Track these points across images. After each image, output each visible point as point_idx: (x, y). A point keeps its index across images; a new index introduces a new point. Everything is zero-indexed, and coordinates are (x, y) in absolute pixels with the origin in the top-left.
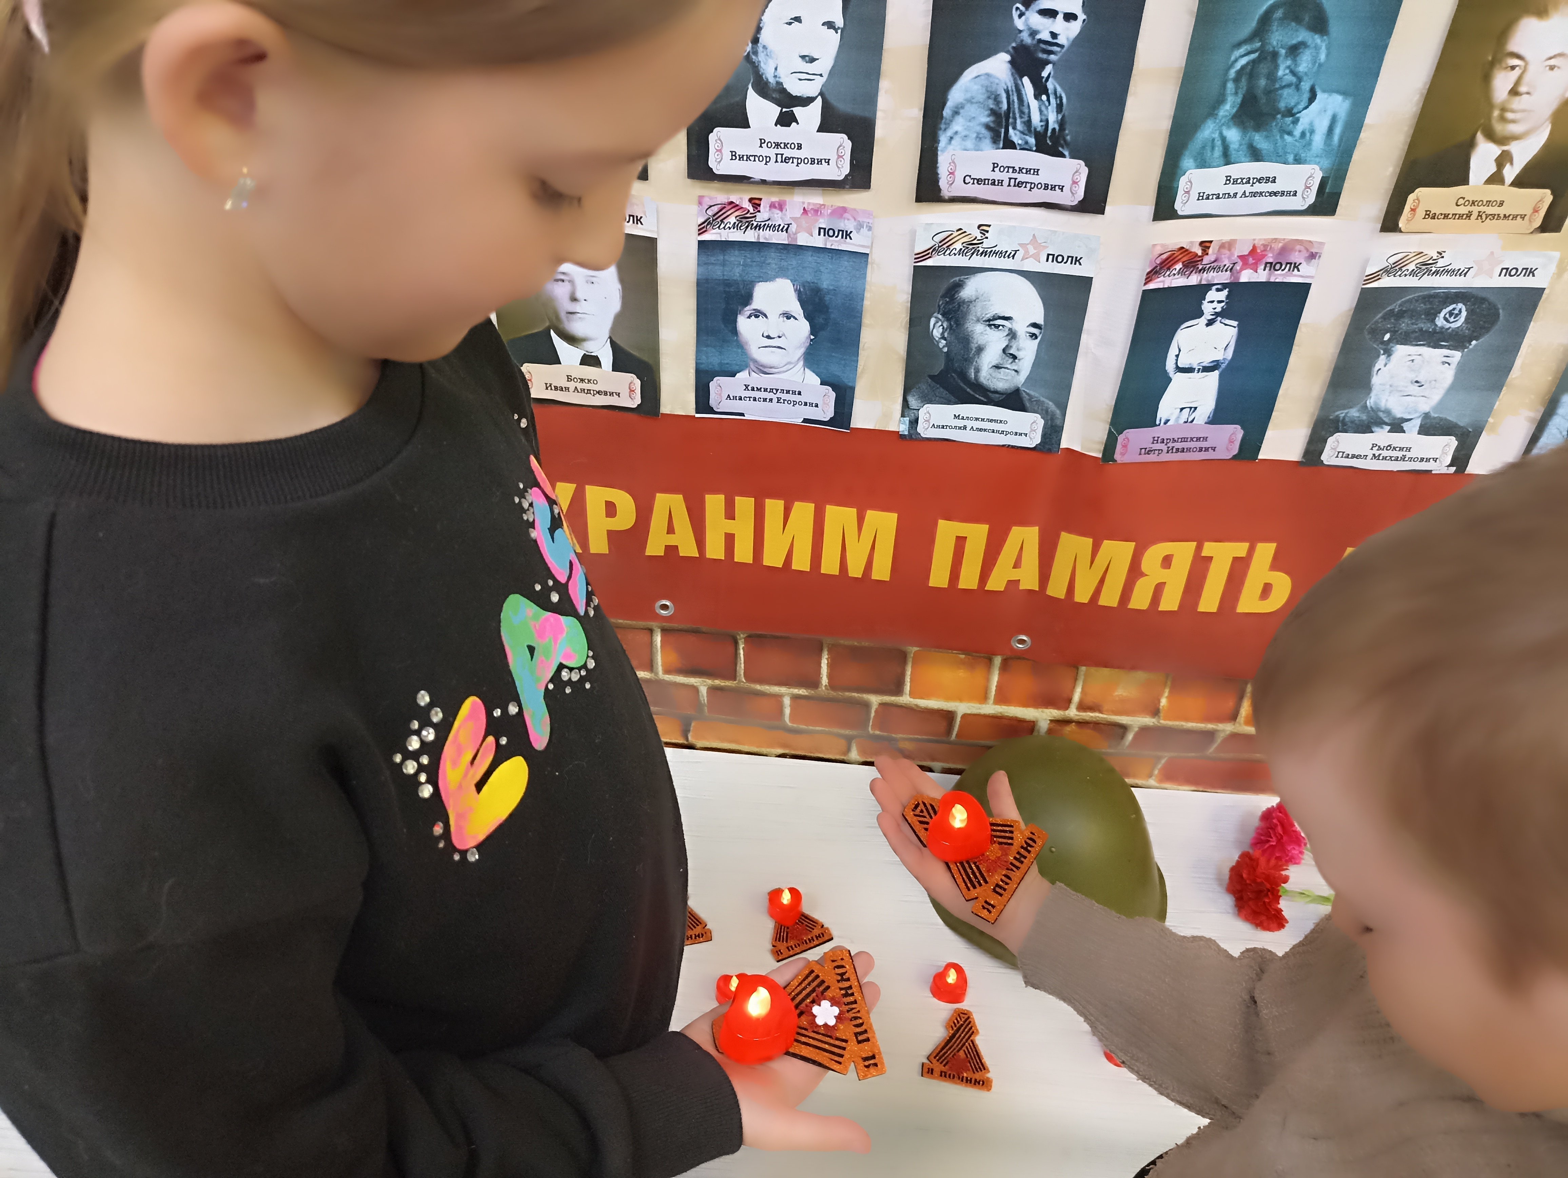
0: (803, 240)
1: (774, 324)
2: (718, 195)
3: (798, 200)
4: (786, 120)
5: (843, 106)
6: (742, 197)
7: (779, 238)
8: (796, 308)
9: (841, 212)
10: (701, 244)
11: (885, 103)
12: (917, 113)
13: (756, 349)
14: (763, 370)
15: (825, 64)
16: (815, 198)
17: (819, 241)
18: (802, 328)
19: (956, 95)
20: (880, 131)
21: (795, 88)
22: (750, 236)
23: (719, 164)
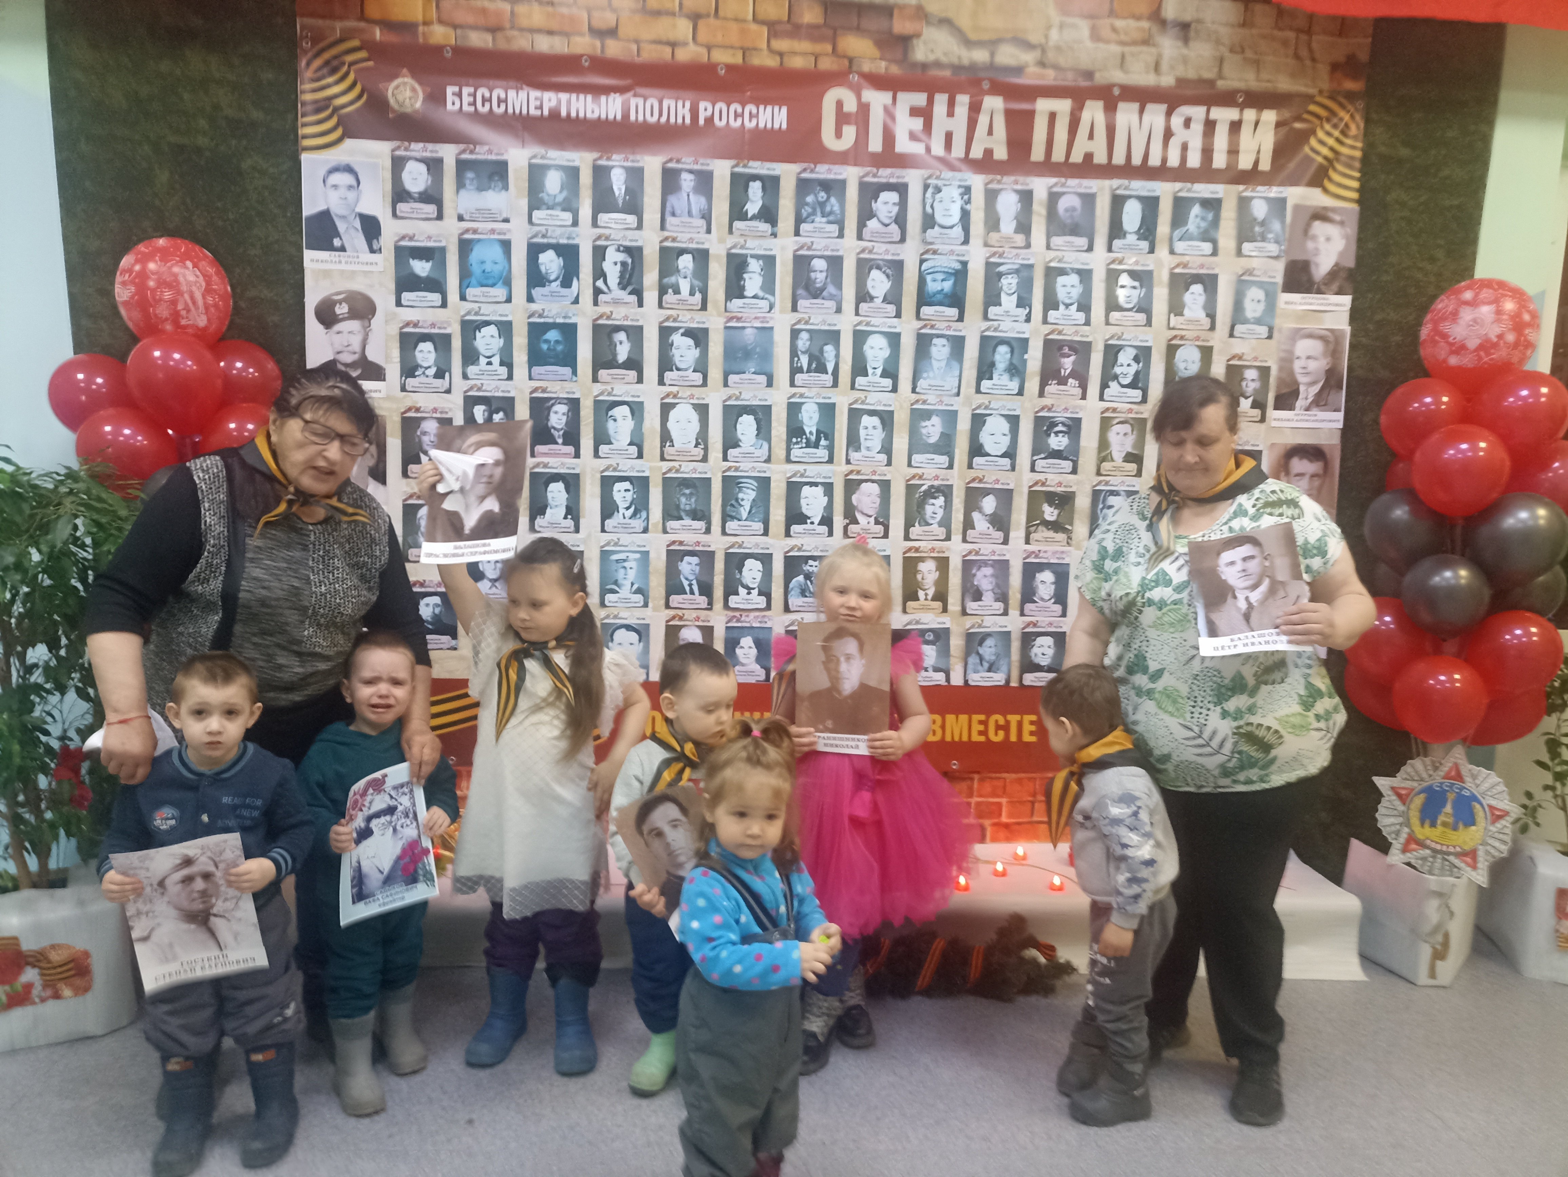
0: (754, 625)
1: (746, 650)
2: (731, 614)
3: (752, 615)
4: (749, 593)
5: (763, 590)
6: (737, 614)
7: (748, 625)
8: (753, 645)
9: (764, 616)
10: (727, 628)
11: (774, 588)
12: (782, 590)
13: (742, 659)
14: (743, 665)
15: (758, 580)
16: (757, 614)
17: (758, 625)
18: (754, 651)
19: (791, 585)
20: (773, 595)
21: (751, 586)
22: (739, 625)
23: (732, 604)
